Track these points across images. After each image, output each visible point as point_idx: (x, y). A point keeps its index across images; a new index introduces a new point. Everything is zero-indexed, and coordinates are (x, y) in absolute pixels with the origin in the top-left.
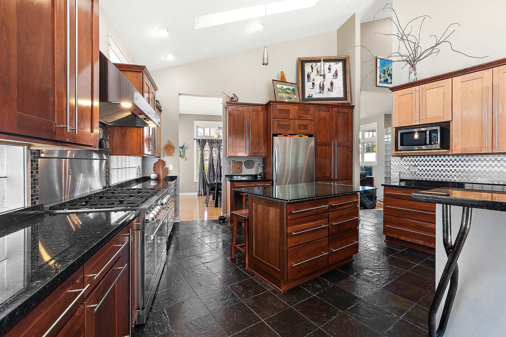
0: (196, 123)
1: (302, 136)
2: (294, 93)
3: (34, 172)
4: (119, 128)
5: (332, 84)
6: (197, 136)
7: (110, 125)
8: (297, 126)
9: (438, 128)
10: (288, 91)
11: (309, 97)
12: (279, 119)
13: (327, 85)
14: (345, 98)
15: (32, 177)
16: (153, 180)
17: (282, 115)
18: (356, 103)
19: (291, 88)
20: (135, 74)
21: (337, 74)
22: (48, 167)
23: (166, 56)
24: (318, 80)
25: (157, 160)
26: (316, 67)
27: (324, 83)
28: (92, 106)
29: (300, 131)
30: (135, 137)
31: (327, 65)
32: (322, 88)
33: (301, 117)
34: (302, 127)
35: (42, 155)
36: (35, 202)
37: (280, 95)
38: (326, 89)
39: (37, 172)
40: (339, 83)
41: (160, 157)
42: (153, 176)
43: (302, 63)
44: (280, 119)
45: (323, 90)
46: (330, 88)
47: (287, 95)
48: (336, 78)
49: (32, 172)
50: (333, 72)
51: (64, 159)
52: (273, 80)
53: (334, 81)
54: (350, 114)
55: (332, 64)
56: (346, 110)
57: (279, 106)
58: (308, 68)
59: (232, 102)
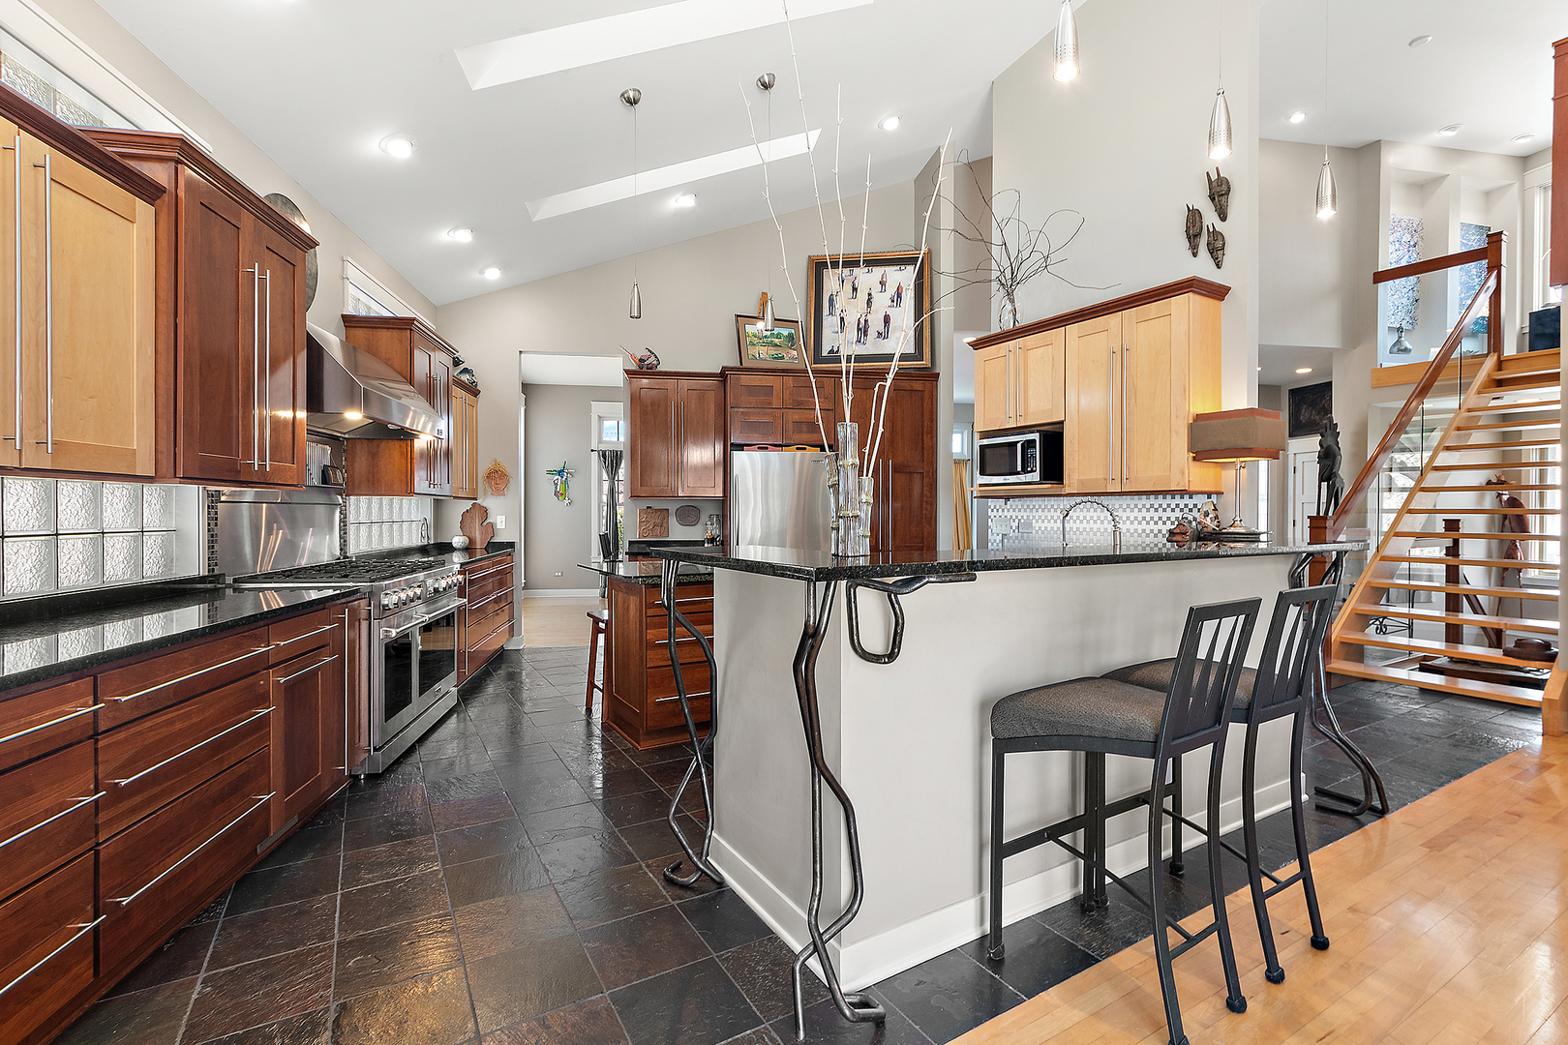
0: (597, 408)
1: (805, 449)
2: (792, 346)
3: (212, 523)
4: (365, 443)
5: (887, 320)
6: (600, 441)
7: (347, 436)
8: (791, 426)
9: (1036, 436)
10: (776, 341)
11: (831, 351)
12: (746, 410)
13: (876, 324)
14: (918, 354)
15: (209, 530)
16: (459, 550)
17: (752, 399)
18: (942, 368)
19: (785, 332)
20: (395, 332)
21: (899, 296)
22: (234, 518)
23: (482, 272)
24: (854, 312)
25: (468, 505)
26: (852, 278)
27: (869, 317)
28: (294, 418)
29: (797, 437)
30: (396, 459)
31: (878, 271)
32: (863, 330)
33: (802, 403)
34: (805, 428)
35: (223, 498)
36: (213, 570)
37: (753, 351)
38: (872, 332)
39: (216, 525)
40: (904, 318)
41: (475, 499)
42: (458, 541)
43: (818, 268)
44: (750, 410)
45: (866, 335)
46: (882, 330)
47: (773, 351)
48: (899, 305)
49: (209, 524)
50: (891, 290)
51: (264, 505)
52: (738, 316)
53: (893, 313)
54: (927, 395)
55: (890, 270)
56: (918, 385)
57: (746, 379)
58: (831, 280)
59: (643, 369)
